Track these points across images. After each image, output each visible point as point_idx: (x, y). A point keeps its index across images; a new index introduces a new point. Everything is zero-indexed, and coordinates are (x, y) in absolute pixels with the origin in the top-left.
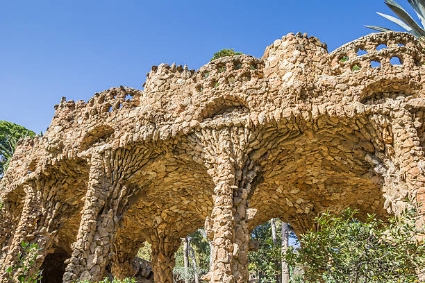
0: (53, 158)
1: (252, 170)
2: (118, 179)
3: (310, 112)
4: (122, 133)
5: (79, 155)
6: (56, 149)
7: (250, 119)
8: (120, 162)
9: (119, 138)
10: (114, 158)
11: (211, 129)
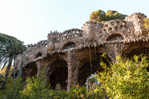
0: (51, 52)
1: (125, 56)
2: (77, 59)
3: (145, 39)
4: (79, 44)
5: (62, 51)
6: (52, 49)
7: (125, 41)
8: (78, 54)
9: (78, 46)
10: (76, 52)
11: (111, 43)
